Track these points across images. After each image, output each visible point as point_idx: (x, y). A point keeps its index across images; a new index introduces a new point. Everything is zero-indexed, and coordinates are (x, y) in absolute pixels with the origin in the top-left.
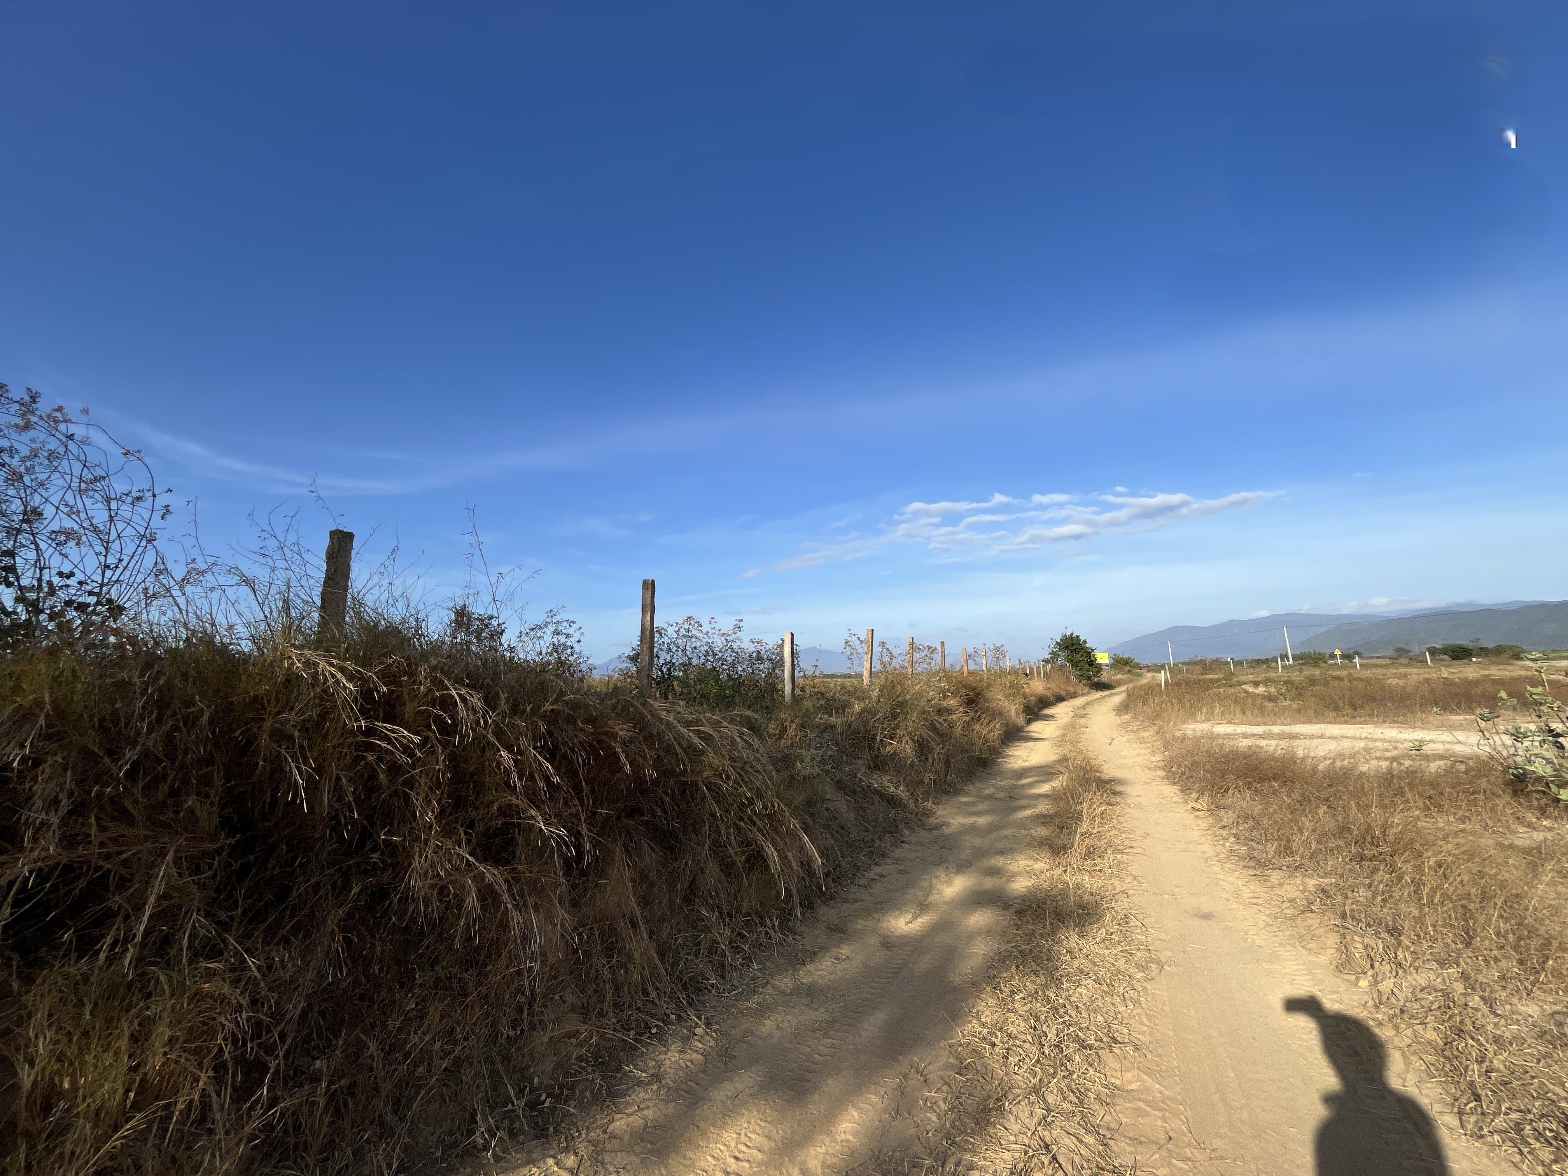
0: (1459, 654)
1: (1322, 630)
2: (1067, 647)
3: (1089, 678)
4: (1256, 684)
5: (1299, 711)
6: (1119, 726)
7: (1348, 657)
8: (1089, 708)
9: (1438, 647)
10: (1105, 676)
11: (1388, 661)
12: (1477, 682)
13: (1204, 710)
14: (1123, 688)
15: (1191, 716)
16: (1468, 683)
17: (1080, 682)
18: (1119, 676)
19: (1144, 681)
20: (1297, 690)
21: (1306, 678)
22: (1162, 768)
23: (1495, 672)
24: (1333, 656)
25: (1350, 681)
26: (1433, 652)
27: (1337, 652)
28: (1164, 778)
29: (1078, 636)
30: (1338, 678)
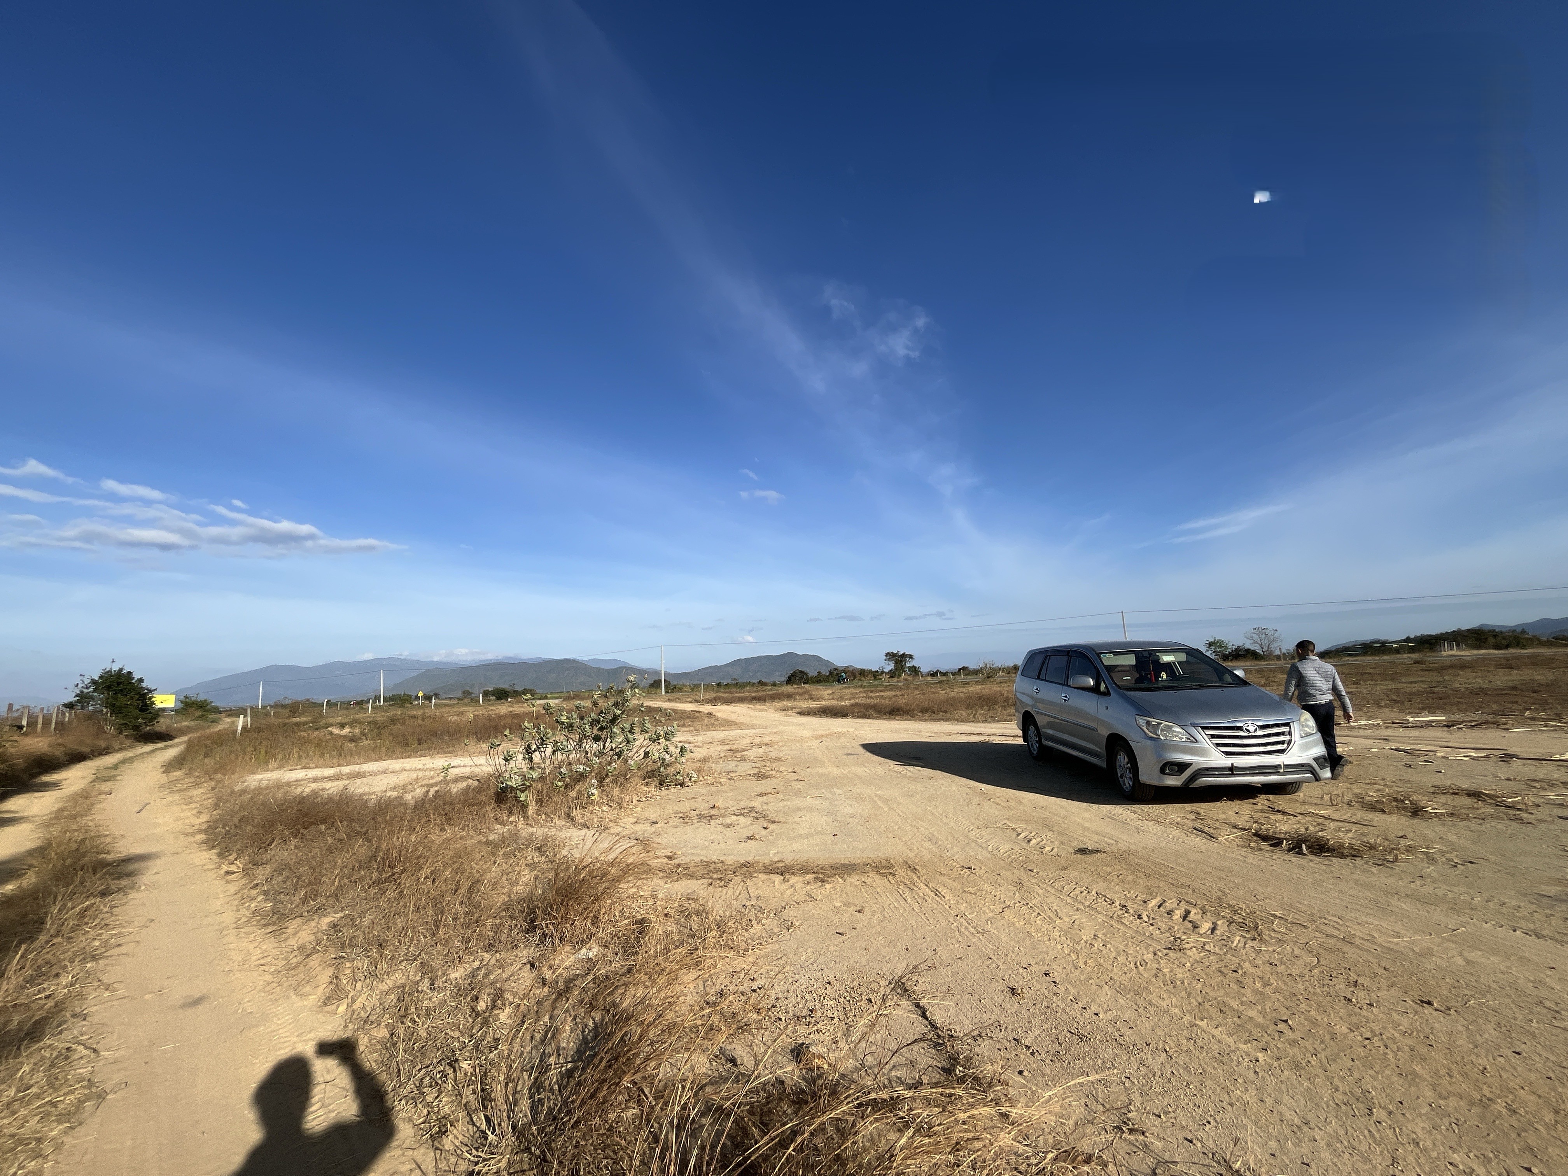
0: (501, 695)
1: (413, 674)
2: (108, 688)
3: (136, 728)
4: (342, 726)
5: (374, 749)
6: (162, 786)
7: (428, 698)
8: (123, 768)
9: (490, 689)
10: (162, 725)
11: (456, 701)
12: (505, 716)
13: (280, 756)
14: (185, 738)
15: (263, 764)
16: (500, 717)
17: (121, 733)
18: (184, 724)
19: (219, 727)
20: (377, 729)
21: (389, 717)
22: (205, 831)
23: (516, 709)
24: (417, 698)
25: (423, 719)
26: (486, 694)
27: (421, 694)
28: (202, 843)
29: (130, 673)
30: (414, 717)
